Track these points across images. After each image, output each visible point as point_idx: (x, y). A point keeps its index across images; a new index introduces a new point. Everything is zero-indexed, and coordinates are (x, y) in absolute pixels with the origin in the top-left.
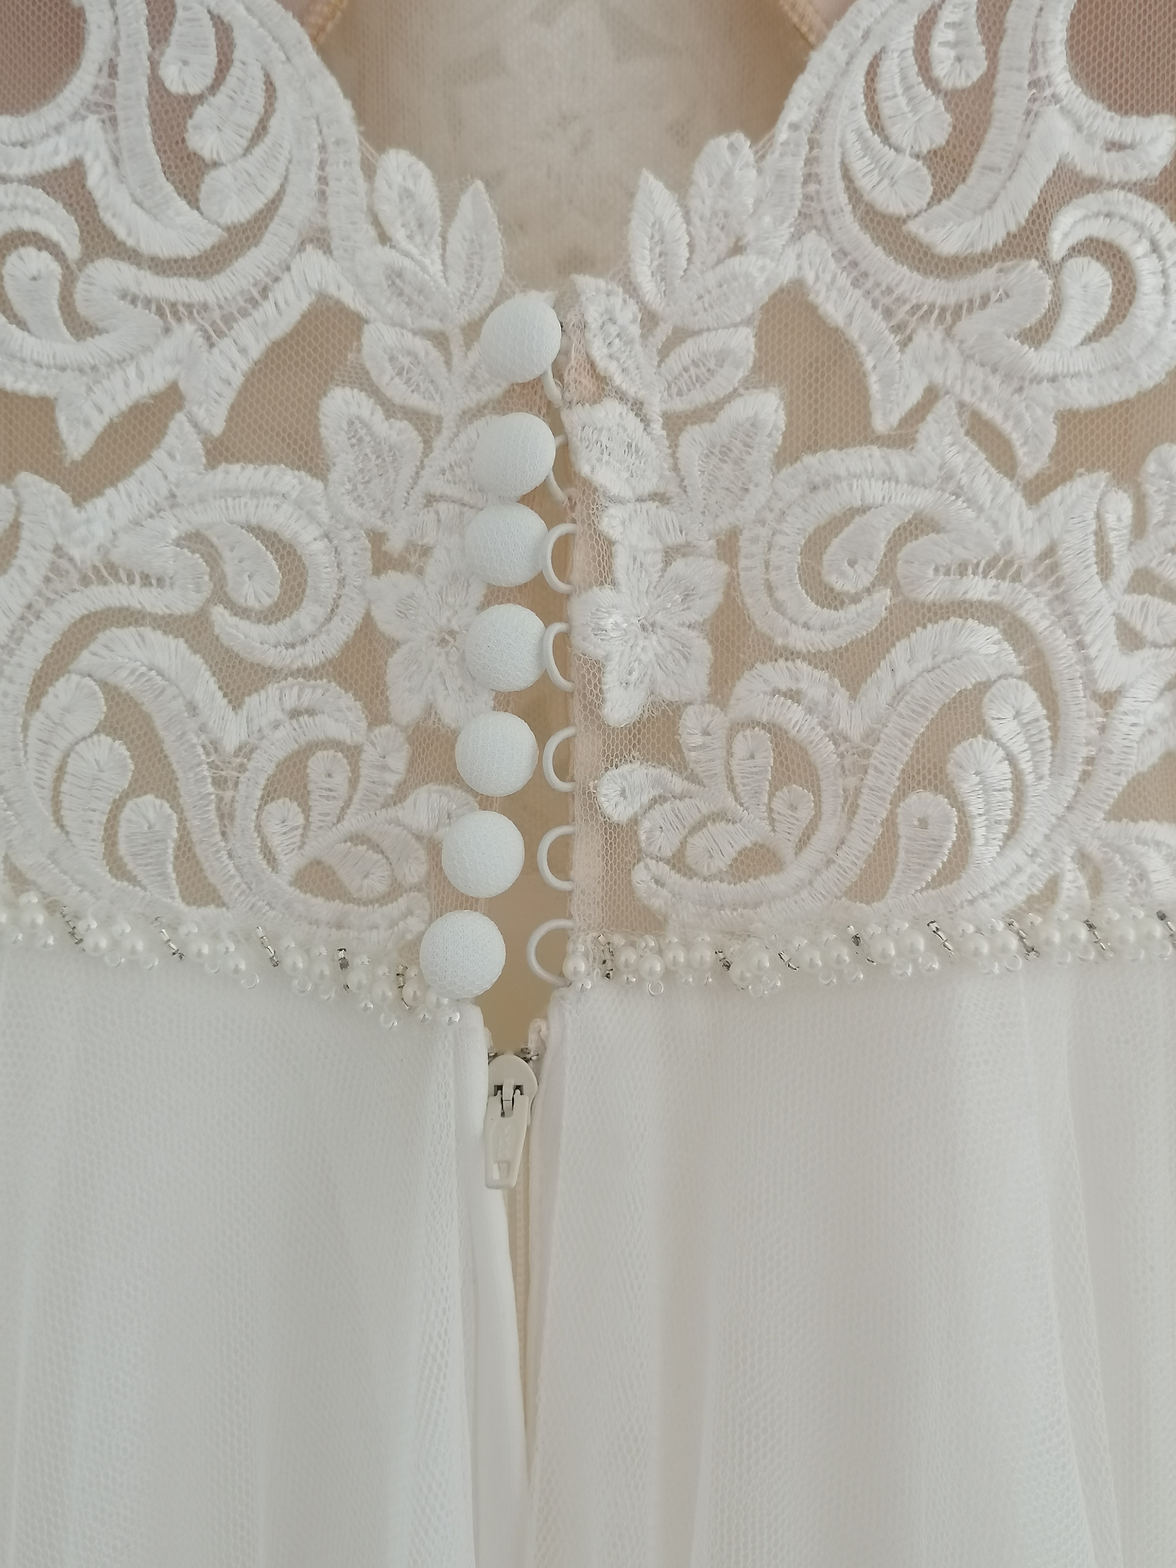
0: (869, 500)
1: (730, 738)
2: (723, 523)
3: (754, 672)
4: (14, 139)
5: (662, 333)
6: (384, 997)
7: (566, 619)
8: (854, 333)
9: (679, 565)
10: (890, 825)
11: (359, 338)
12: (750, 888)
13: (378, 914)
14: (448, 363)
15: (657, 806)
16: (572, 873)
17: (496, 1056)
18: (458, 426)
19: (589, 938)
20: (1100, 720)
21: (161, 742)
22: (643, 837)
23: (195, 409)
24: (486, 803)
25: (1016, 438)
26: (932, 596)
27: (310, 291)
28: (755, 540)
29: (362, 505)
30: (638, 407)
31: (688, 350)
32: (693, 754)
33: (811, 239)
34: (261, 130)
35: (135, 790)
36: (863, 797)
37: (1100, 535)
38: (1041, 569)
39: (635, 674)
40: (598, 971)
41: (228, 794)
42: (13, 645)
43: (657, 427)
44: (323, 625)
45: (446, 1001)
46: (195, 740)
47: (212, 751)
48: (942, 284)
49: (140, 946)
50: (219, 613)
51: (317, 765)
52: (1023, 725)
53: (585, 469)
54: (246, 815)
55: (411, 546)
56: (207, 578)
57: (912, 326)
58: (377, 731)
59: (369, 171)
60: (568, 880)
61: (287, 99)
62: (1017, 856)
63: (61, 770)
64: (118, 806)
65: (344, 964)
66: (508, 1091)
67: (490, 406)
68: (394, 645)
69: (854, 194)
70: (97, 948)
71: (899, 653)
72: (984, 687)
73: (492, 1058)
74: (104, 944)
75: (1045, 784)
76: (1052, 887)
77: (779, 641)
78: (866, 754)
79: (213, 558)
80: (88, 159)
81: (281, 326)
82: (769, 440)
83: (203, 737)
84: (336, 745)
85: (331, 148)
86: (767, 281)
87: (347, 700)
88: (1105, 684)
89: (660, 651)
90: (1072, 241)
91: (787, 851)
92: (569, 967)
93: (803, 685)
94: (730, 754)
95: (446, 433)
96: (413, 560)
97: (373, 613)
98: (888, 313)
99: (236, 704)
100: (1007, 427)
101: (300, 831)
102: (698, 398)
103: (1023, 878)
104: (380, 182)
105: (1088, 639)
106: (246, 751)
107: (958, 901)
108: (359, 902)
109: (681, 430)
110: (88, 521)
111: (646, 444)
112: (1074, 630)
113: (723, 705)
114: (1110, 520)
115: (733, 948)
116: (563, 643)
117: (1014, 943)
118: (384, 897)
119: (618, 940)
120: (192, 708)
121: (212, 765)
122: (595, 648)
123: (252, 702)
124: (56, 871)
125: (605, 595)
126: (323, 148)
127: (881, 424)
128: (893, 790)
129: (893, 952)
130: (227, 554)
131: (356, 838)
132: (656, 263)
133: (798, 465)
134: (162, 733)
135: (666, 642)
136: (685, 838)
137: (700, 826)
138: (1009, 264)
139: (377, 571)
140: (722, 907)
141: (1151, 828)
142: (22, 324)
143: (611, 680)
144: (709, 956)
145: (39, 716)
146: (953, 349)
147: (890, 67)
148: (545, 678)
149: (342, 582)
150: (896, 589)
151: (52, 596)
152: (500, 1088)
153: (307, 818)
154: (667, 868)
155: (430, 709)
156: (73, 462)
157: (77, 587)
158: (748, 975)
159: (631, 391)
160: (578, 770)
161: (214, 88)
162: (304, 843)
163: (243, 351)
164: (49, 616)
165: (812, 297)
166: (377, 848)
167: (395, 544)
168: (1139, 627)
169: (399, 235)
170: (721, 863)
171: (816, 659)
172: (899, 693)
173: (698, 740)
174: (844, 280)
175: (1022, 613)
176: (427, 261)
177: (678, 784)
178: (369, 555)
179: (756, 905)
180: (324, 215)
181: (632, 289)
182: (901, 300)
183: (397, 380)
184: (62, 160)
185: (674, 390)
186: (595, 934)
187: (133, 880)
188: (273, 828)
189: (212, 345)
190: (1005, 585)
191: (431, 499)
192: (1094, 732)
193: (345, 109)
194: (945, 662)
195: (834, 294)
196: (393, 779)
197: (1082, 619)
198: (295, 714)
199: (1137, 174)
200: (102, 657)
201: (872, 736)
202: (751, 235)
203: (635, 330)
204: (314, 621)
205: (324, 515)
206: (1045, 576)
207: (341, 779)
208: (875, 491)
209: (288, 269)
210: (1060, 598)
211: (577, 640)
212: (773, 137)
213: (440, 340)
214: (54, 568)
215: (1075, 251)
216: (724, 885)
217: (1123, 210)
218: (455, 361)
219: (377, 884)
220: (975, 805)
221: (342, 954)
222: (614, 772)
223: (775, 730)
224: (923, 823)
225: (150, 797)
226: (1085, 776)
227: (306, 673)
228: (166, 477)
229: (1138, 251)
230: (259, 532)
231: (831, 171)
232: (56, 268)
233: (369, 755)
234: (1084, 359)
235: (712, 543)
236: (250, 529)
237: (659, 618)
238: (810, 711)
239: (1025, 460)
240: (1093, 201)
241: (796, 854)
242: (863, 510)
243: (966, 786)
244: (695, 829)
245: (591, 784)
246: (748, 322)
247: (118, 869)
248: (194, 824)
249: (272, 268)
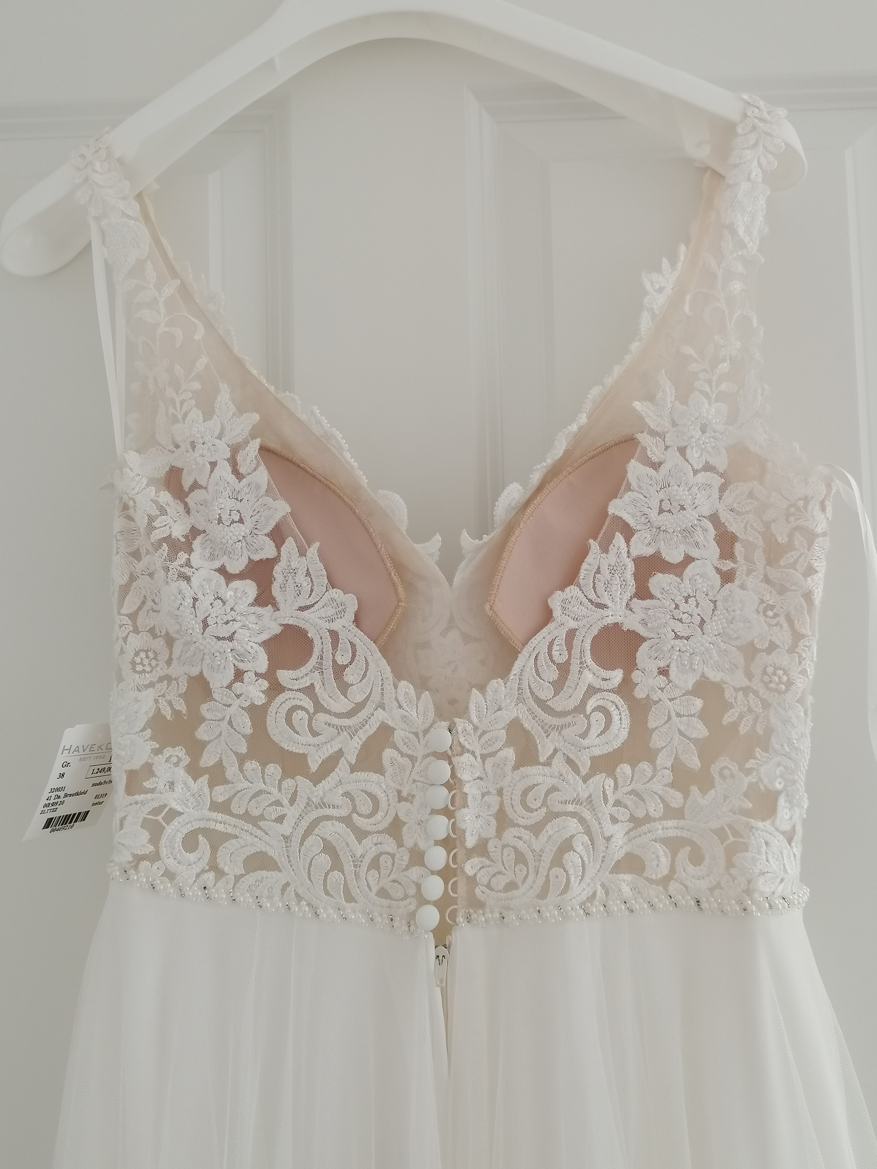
0: (539, 782)
1: (503, 849)
2: (498, 786)
3: (509, 830)
4: (294, 678)
5: (480, 731)
6: (405, 930)
7: (455, 818)
8: (533, 732)
9: (486, 798)
10: (547, 876)
11: (393, 734)
12: (510, 894)
13: (402, 904)
14: (419, 741)
15: (482, 869)
16: (458, 891)
17: (437, 946)
18: (422, 760)
19: (463, 911)
20: (606, 845)
21: (339, 855)
22: (478, 879)
23: (347, 756)
24: (433, 873)
25: (579, 764)
26: (557, 810)
27: (379, 721)
28: (508, 791)
29: (395, 783)
30: (473, 753)
31: (486, 737)
32: (492, 853)
33: (520, 705)
34: (365, 675)
35: (332, 869)
36: (540, 869)
37: (604, 792)
38: (587, 802)
39: (474, 832)
40: (466, 921)
41: (358, 870)
42: (295, 827)
43: (479, 759)
44: (384, 818)
45: (423, 931)
46: (349, 854)
47: (353, 857)
48: (557, 719)
49: (335, 916)
50: (355, 816)
51: (382, 859)
52: (584, 847)
53: (459, 776)
54: (363, 875)
55: (409, 794)
56: (351, 806)
57: (549, 731)
58: (400, 849)
59: (396, 687)
60: (457, 893)
61: (372, 666)
62: (583, 885)
63: (310, 864)
64: (327, 874)
65: (392, 920)
66: (441, 958)
67: (431, 754)
68: (404, 823)
69: (532, 692)
70: (323, 918)
71: (548, 827)
72: (573, 836)
73: (435, 947)
74: (325, 916)
75: (591, 864)
76: (594, 894)
77: (515, 822)
78: (541, 856)
79: (352, 800)
80: (315, 684)
81: (372, 731)
82: (511, 763)
83: (351, 853)
84: (388, 853)
85: (384, 680)
86: (509, 718)
87: (391, 839)
88: (607, 834)
89: (481, 823)
90: (593, 707)
91: (520, 884)
92: (457, 920)
93: (522, 835)
94: (502, 854)
95: (419, 761)
96: (410, 798)
97: (398, 814)
98: (542, 728)
99: (360, 843)
100: (577, 761)
101: (378, 879)
102: (490, 750)
103: (586, 892)
104: (399, 690)
105: (602, 822)
106: (363, 856)
107: (567, 900)
108: (395, 900)
109: (486, 759)
110: (318, 790)
111: (476, 763)
112: (598, 819)
113: (500, 839)
114: (607, 787)
115: (505, 914)
116: (454, 824)
117: (582, 912)
118: (402, 898)
119: (472, 911)
120: (348, 845)
121: (353, 861)
122: (463, 826)
123: (364, 841)
124: (309, 894)
125: (465, 811)
126: (382, 680)
127: (542, 759)
128: (548, 867)
129: (549, 916)
130: (356, 798)
131: (394, 881)
132: (477, 714)
133: (519, 770)
134: (339, 853)
135: (483, 821)
136: (490, 879)
137: (494, 875)
138: (576, 715)
139: (399, 801)
140: (502, 900)
141: (622, 876)
142: (298, 733)
143: (468, 834)
144: (498, 915)
145: (303, 847)
146: (561, 738)
147: (541, 657)
148: (448, 836)
149: (389, 805)
150: (548, 807)
151: (307, 812)
152: (438, 956)
153: (380, 875)
154: (485, 888)
155: (416, 844)
156: (313, 773)
157: (314, 809)
158: (509, 921)
159: (471, 749)
160: (458, 861)
161: (351, 663)
162: (379, 882)
163: (360, 739)
164: (306, 817)
165: (521, 722)
166: (400, 884)
167: (404, 794)
168: (617, 817)
169: (405, 706)
170: (501, 887)
171: (526, 827)
172: (550, 837)
173: (494, 849)
174: (530, 717)
175: (583, 815)
176: (412, 713)
177: (488, 862)
178: (397, 797)
179: (512, 899)
180: (383, 699)
181: (471, 722)
182: (546, 724)
183: (404, 746)
184: (308, 684)
185: (483, 748)
186: (465, 910)
187: (332, 896)
188: (370, 879)
189: (352, 738)
190: (578, 807)
191: (414, 781)
192: (605, 849)
193: (388, 669)
194: (561, 829)
195: (527, 721)
196: (405, 863)
197: (600, 816)
198: (376, 844)
199: (611, 687)
200: (321, 830)
201: (542, 851)
202: (503, 705)
203: (472, 732)
204: (381, 817)
205: (384, 787)
206: (589, 804)
207: (389, 864)
208: (540, 779)
209: (373, 715)
210: (594, 810)
211: (457, 824)
212: (509, 677)
213: (416, 734)
214: (308, 804)
215: (594, 710)
216: (502, 894)
217: (607, 698)
218: (421, 741)
219: (400, 895)
220: (571, 871)
221: (391, 917)
222: (469, 861)
223: (515, 848)
224: (557, 877)
225: (336, 871)
226: (603, 861)
227: (379, 832)
228: (339, 776)
229: (612, 708)
230: (366, 792)
231: (525, 685)
232: (307, 716)
233: (398, 856)
234: (597, 741)
235: (496, 791)
236: (363, 791)
237: (481, 814)
238: (525, 843)
239: (582, 770)
240: (598, 696)
241: (522, 884)
242: (538, 785)
243: (568, 866)
244: (492, 877)
245: (463, 866)
246: (503, 728)
247: (327, 893)
248: (348, 879)
249: (368, 715)
